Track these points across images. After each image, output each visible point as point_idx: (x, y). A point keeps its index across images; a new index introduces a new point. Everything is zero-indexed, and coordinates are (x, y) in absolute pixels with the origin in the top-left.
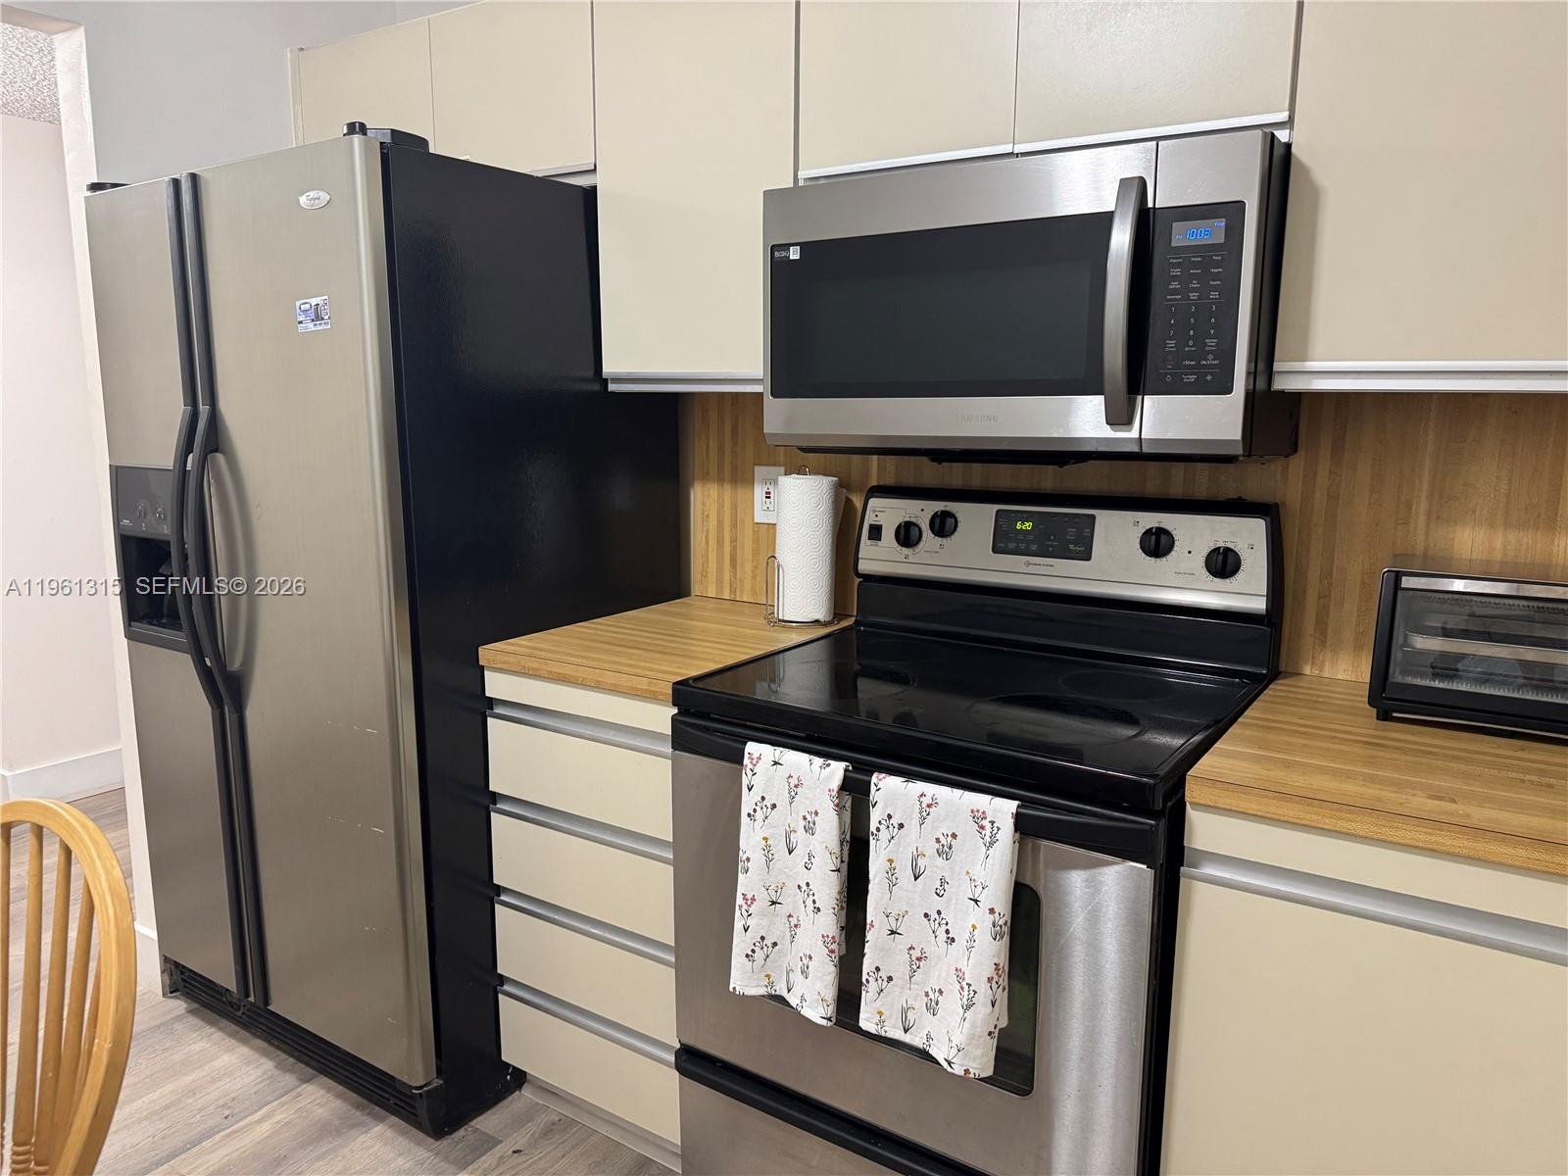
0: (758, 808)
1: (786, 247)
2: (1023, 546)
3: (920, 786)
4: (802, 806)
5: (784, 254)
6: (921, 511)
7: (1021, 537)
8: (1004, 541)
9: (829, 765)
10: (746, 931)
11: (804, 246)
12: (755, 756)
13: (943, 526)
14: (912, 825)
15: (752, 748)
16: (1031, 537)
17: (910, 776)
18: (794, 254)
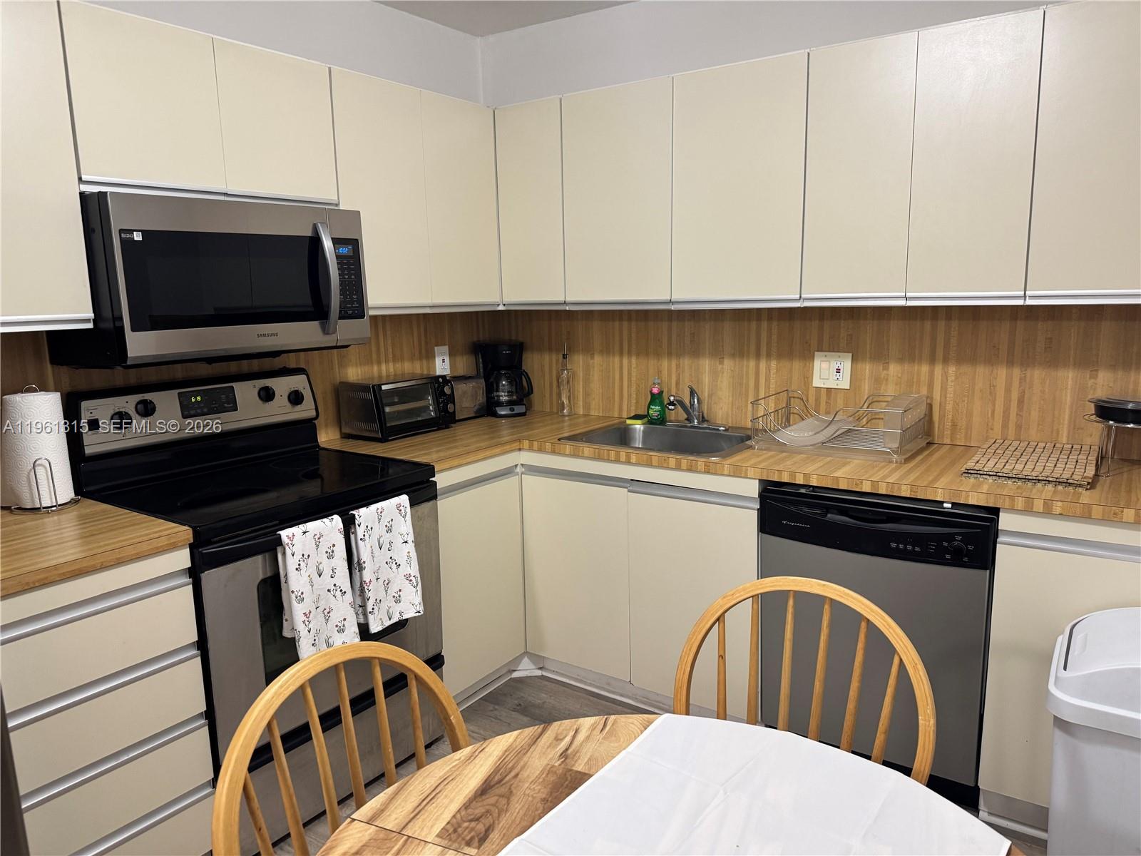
0: (301, 563)
1: (131, 231)
2: (199, 411)
3: (374, 507)
4: (324, 547)
5: (128, 236)
6: (128, 403)
7: (196, 406)
8: (188, 411)
9: (332, 519)
10: (309, 632)
11: (143, 232)
12: (291, 536)
13: (147, 410)
14: (376, 526)
15: (284, 534)
16: (202, 405)
17: (367, 505)
18: (138, 237)
